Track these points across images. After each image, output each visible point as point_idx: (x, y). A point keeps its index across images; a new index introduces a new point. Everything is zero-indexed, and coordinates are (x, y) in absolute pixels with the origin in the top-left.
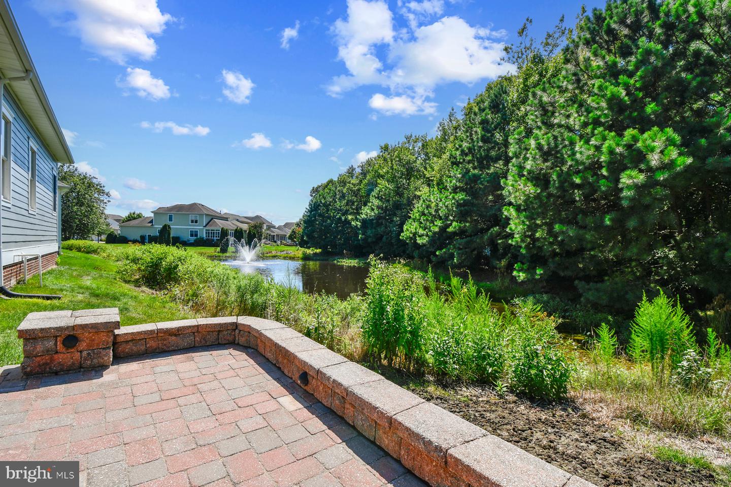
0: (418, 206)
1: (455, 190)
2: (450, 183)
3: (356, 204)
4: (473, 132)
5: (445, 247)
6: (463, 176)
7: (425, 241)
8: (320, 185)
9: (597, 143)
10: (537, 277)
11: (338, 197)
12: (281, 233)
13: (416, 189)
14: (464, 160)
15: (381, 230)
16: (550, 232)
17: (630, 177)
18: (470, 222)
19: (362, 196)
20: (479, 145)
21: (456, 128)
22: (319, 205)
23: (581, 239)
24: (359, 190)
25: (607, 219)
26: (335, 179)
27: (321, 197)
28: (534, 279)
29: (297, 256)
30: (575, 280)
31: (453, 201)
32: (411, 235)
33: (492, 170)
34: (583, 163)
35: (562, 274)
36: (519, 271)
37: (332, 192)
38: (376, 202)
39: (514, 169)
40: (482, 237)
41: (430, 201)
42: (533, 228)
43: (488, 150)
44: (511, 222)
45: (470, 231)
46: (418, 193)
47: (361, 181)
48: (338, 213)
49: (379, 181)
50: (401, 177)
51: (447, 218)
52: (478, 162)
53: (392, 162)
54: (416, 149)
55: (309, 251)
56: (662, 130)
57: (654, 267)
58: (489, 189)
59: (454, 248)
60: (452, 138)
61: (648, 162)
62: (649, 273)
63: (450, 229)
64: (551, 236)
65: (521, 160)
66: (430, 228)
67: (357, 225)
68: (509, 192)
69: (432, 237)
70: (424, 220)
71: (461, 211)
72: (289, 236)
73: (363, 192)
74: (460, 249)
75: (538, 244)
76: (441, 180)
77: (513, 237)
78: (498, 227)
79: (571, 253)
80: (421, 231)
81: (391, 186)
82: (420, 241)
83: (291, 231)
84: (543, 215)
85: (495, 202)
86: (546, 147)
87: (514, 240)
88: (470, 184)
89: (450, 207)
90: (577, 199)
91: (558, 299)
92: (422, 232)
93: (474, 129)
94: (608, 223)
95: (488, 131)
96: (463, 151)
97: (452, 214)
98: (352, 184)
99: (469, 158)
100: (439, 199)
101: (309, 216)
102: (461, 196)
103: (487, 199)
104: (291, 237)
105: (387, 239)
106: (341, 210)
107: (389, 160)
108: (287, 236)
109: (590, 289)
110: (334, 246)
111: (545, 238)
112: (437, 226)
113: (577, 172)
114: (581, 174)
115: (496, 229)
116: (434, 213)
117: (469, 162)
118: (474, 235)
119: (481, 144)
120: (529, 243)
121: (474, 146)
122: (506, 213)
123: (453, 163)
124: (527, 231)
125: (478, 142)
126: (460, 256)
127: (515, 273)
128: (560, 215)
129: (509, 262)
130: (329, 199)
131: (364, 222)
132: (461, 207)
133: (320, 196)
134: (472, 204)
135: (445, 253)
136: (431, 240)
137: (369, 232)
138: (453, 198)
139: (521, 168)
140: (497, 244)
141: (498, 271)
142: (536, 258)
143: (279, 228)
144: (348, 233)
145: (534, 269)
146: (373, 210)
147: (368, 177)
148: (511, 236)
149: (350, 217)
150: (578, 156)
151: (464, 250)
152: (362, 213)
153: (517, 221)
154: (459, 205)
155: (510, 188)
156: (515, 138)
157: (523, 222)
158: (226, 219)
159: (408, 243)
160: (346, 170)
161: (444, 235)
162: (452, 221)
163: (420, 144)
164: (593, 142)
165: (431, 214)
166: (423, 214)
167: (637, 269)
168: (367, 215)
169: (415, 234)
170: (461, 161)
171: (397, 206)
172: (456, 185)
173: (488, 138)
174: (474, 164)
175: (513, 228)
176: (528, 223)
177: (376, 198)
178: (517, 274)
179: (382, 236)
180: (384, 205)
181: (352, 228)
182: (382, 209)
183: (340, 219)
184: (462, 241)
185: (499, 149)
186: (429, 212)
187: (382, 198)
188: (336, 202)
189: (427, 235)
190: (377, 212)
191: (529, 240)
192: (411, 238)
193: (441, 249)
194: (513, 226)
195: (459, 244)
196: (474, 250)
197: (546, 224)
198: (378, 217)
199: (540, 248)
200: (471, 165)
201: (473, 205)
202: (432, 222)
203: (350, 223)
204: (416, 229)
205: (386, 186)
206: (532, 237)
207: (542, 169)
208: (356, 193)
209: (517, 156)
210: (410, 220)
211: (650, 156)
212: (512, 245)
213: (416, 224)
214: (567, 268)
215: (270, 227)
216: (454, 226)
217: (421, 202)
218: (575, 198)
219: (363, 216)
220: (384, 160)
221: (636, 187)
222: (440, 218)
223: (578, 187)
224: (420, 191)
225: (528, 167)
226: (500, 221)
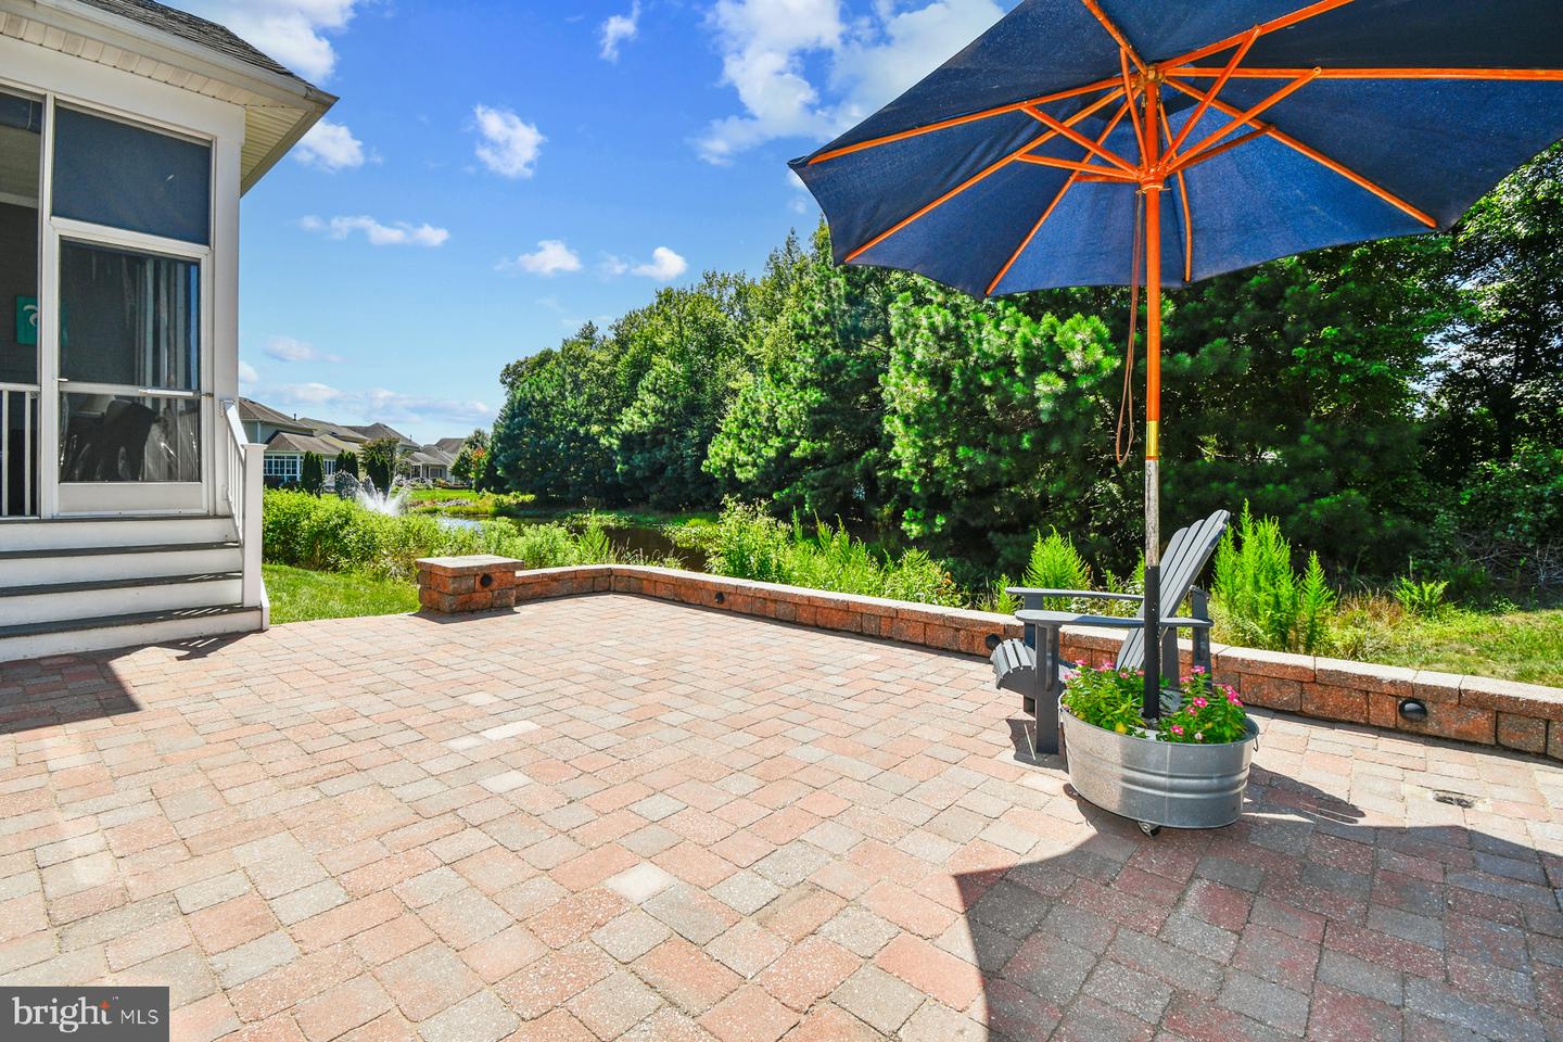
0: (734, 410)
1: (803, 384)
2: (797, 372)
3: (607, 402)
4: (832, 285)
5: (788, 486)
6: (817, 362)
7: (750, 475)
8: (522, 359)
9: (1010, 329)
10: (938, 530)
11: (569, 387)
12: (433, 461)
13: (728, 376)
14: (817, 332)
15: (661, 454)
16: (954, 460)
17: (1048, 383)
18: (831, 441)
19: (620, 387)
20: (842, 307)
21: (800, 271)
22: (529, 404)
23: (994, 469)
24: (613, 374)
25: (1025, 440)
26: (557, 349)
27: (534, 387)
28: (932, 533)
29: (483, 509)
30: (988, 532)
31: (801, 405)
32: (724, 465)
33: (864, 351)
34: (994, 357)
35: (973, 524)
36: (911, 521)
37: (556, 377)
38: (651, 400)
39: (898, 357)
40: (851, 468)
41: (758, 401)
42: (929, 452)
43: (858, 317)
44: (896, 442)
45: (830, 457)
46: (732, 385)
47: (617, 358)
48: (571, 421)
49: (655, 359)
50: (697, 353)
51: (790, 434)
52: (840, 338)
53: (680, 322)
54: (726, 299)
55: (509, 499)
56: (1086, 318)
57: (1094, 508)
58: (860, 385)
59: (805, 486)
60: (793, 289)
61: (1070, 362)
62: (1088, 517)
63: (797, 453)
64: (954, 465)
65: (908, 342)
66: (760, 450)
67: (611, 444)
68: (892, 395)
69: (764, 467)
70: (748, 436)
71: (815, 422)
72: (454, 468)
73: (621, 380)
74: (813, 488)
75: (937, 478)
76: (776, 363)
77: (900, 467)
78: (876, 450)
79: (984, 491)
80: (742, 457)
81: (679, 369)
82: (741, 475)
83: (457, 456)
84: (943, 432)
85: (870, 406)
86: (942, 330)
87: (902, 470)
88: (828, 376)
89: (796, 415)
90: (988, 407)
91: (968, 563)
92: (745, 459)
93: (833, 280)
94: (1026, 445)
95: (856, 286)
96: (815, 318)
97: (800, 427)
98: (599, 362)
99: (826, 329)
100: (775, 401)
101: (508, 427)
102: (813, 395)
103: (858, 400)
104: (456, 471)
105: (674, 470)
106: (576, 414)
107: (674, 319)
108: (449, 468)
109: (1009, 544)
110: (563, 487)
111: (946, 468)
112: (772, 447)
113: (987, 369)
114: (991, 373)
115: (874, 452)
116: (766, 424)
117: (826, 336)
118: (838, 464)
119: (844, 306)
120: (925, 477)
121: (833, 309)
122: (887, 428)
123: (800, 337)
124: (920, 457)
125: (840, 303)
126: (814, 500)
127: (904, 526)
128: (967, 431)
129: (896, 508)
130: (551, 392)
131: (627, 439)
132: (815, 414)
133: (530, 385)
134: (834, 409)
135: (788, 495)
136: (763, 473)
137: (637, 459)
138: (802, 399)
139: (909, 355)
140: (877, 477)
141: (879, 523)
142: (936, 501)
143: (427, 450)
144: (593, 461)
145: (934, 516)
146: (644, 415)
147: (632, 350)
148: (897, 464)
149: (595, 429)
150: (985, 346)
151: (821, 490)
152: (621, 421)
153: (906, 440)
154: (811, 412)
155: (893, 389)
156: (898, 308)
157: (914, 442)
158: (309, 433)
159: (716, 480)
160: (577, 332)
161: (786, 463)
162: (799, 438)
163: (732, 291)
164: (1004, 327)
165: (759, 425)
166: (745, 425)
167: (1071, 512)
168: (632, 425)
169: (730, 462)
170: (813, 333)
171: (693, 408)
172: (805, 377)
173: (857, 297)
174: (833, 340)
175: (900, 452)
176: (921, 444)
177: (649, 392)
178: (908, 528)
179: (663, 468)
180: (667, 407)
181: (600, 450)
182: (663, 413)
183: (575, 432)
184: (817, 473)
185: (875, 316)
186: (756, 422)
187: (662, 392)
188: (565, 398)
189: (755, 464)
190: (653, 420)
191: (923, 470)
192: (723, 470)
193: (780, 489)
194: (898, 448)
195: (814, 479)
196: (838, 489)
197: (948, 445)
198: (657, 430)
199: (941, 484)
200: (829, 341)
201: (833, 411)
202: (764, 440)
203: (596, 442)
204: (733, 453)
205: (669, 370)
206: (928, 466)
207: (938, 361)
208: (605, 381)
209: (902, 335)
210: (720, 437)
211: (1070, 356)
212: (898, 480)
213: (731, 444)
214: (979, 514)
215: (410, 448)
216: (803, 448)
217: (740, 401)
218: (984, 408)
219: (625, 427)
220: (666, 319)
221: (1056, 397)
222: (778, 434)
223: (989, 390)
224: (736, 380)
225: (919, 357)
226: (880, 438)
